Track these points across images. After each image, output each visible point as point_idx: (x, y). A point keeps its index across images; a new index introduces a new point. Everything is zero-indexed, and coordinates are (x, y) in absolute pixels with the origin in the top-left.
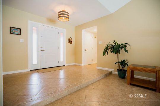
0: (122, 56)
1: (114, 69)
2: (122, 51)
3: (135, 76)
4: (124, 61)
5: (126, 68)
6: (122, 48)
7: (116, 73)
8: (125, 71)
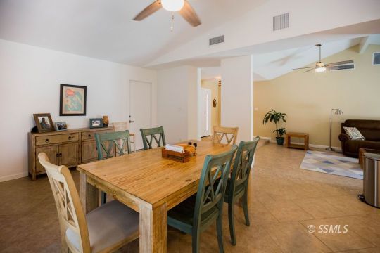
0: (281, 125)
1: (272, 138)
2: (281, 120)
3: (292, 143)
4: (282, 129)
5: (284, 136)
6: (280, 117)
7: (275, 141)
8: (283, 139)
